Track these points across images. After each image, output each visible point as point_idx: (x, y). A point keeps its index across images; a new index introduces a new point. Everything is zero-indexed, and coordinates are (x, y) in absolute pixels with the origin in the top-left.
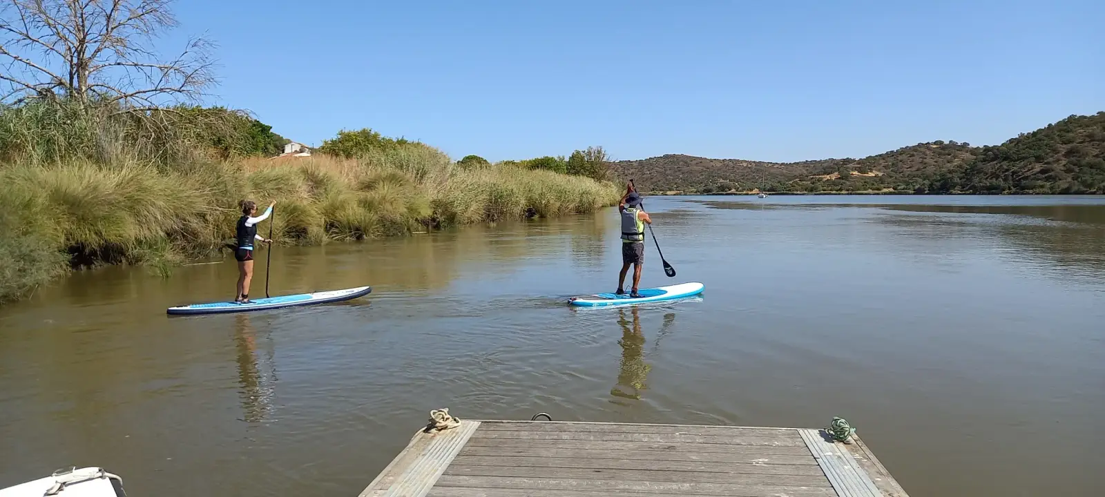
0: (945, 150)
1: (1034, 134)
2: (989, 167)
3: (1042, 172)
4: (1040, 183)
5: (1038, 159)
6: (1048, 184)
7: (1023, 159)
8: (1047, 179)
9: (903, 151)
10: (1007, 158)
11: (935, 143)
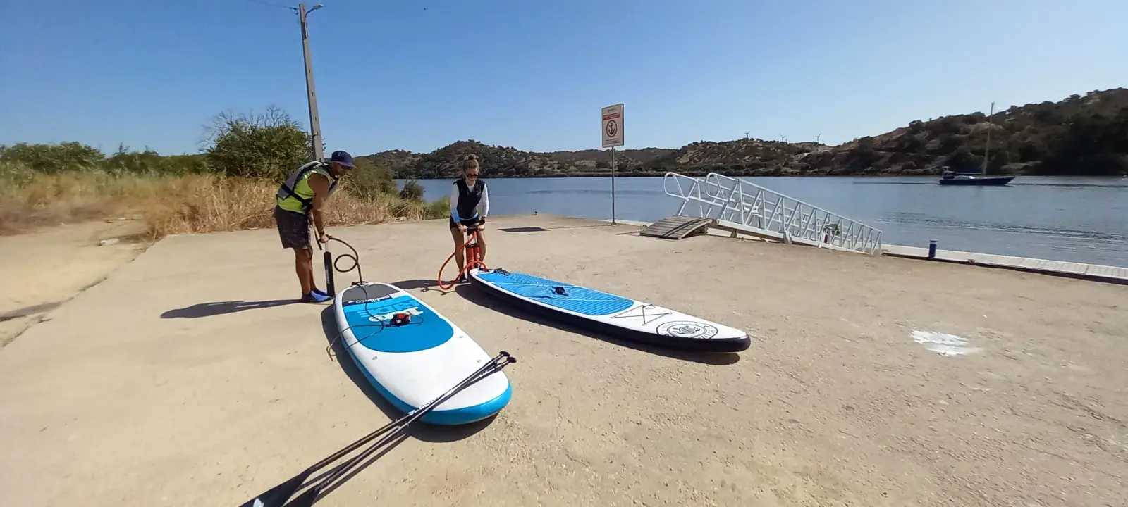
0: (401, 155)
1: (444, 149)
2: (427, 165)
3: (451, 167)
4: (450, 173)
5: (448, 161)
6: (453, 173)
7: (441, 161)
8: (452, 171)
9: (379, 155)
10: (433, 160)
11: (395, 151)
